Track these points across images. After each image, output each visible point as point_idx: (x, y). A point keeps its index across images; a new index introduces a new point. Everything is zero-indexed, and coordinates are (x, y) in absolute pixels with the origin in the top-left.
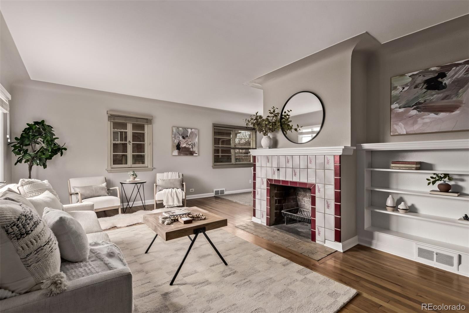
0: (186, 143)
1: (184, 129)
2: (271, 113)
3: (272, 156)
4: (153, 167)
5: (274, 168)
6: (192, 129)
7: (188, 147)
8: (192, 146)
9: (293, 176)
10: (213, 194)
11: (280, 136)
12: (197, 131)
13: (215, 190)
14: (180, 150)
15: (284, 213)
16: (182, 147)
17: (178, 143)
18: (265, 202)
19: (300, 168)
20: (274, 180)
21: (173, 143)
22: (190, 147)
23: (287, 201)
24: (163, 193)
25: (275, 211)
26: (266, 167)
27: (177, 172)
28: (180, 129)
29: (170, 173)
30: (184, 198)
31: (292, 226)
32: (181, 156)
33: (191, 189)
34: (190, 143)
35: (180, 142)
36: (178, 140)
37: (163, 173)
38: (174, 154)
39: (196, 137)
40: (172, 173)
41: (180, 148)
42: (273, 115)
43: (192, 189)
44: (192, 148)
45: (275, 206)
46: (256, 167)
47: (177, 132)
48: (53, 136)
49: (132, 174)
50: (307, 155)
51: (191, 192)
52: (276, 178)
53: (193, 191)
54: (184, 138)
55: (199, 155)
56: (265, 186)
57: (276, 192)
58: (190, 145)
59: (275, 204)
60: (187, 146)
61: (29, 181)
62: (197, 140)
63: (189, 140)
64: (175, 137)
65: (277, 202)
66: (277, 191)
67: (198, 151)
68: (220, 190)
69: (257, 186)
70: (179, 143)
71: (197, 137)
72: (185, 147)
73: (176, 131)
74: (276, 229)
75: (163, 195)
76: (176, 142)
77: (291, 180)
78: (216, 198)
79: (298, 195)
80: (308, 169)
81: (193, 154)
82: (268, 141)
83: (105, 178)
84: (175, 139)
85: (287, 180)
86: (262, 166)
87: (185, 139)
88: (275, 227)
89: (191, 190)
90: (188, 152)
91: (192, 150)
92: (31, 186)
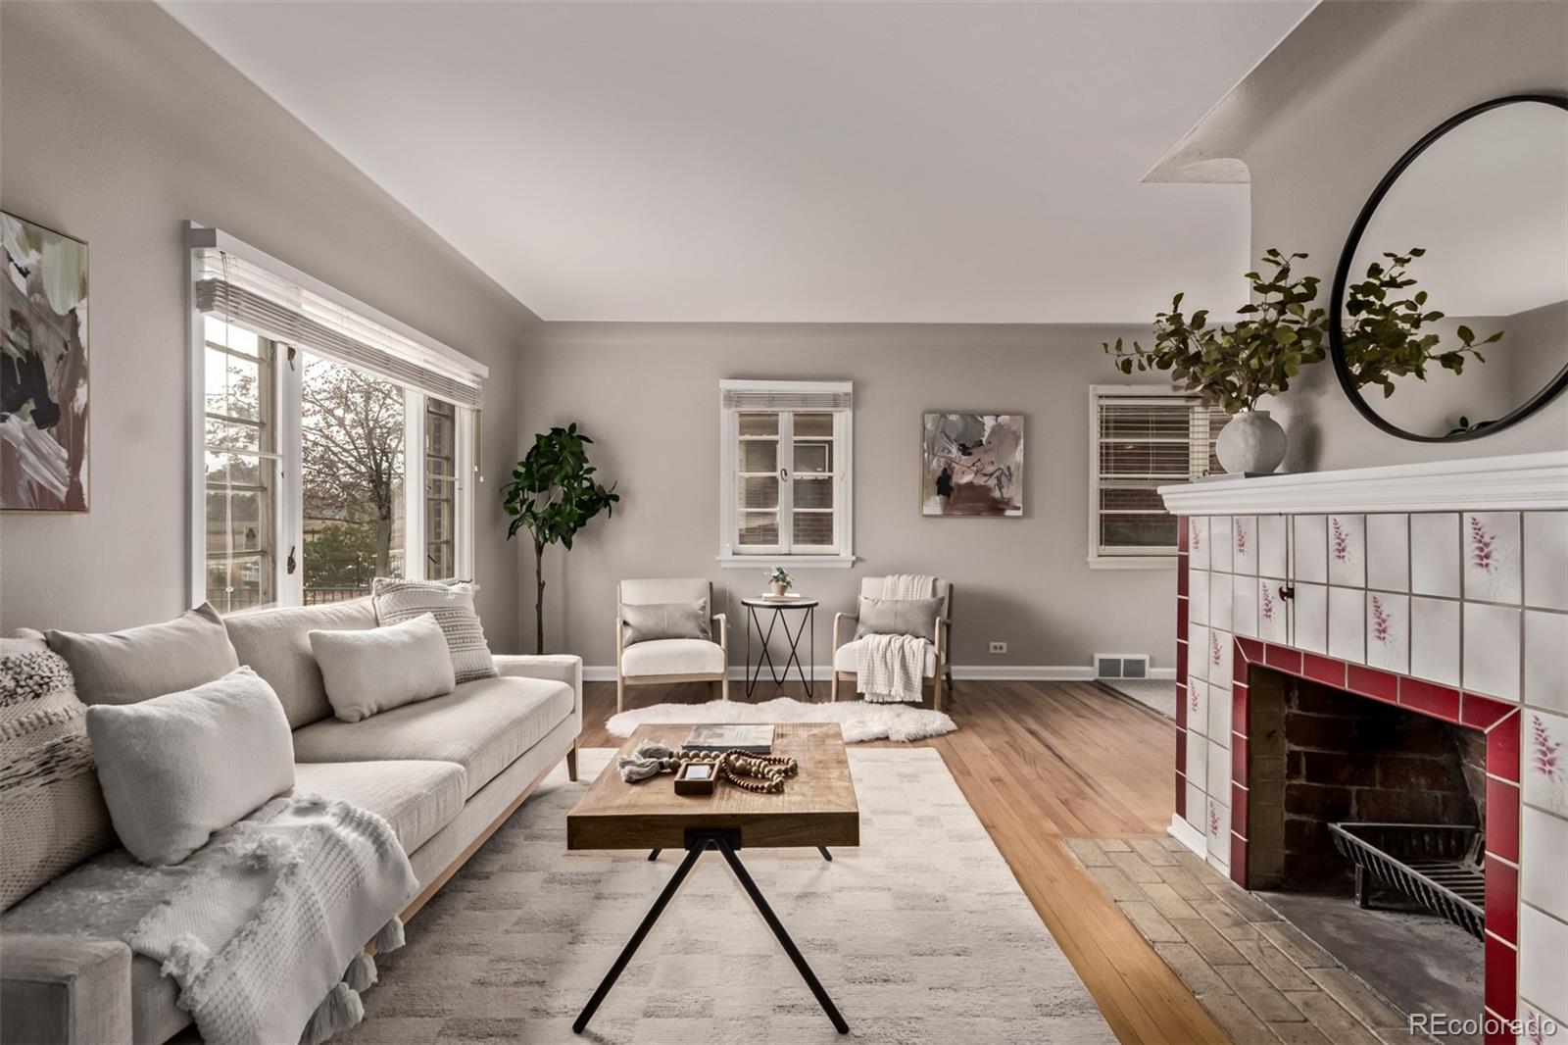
0: (974, 468)
1: (968, 419)
2: (1261, 289)
3: (1258, 515)
4: (853, 554)
5: (1267, 581)
6: (998, 416)
7: (982, 483)
8: (999, 479)
9: (1371, 635)
10: (1090, 673)
11: (1332, 407)
12: (1022, 423)
13: (1098, 656)
14: (949, 496)
15: (1343, 839)
16: (959, 485)
17: (945, 470)
18: (1227, 755)
19: (1414, 592)
20: (1268, 645)
21: (926, 472)
22: (992, 482)
23: (1378, 775)
24: (857, 648)
25: (1287, 816)
26: (1233, 574)
27: (928, 575)
28: (953, 418)
29: (904, 579)
30: (931, 674)
31: (1401, 931)
32: (957, 516)
33: (995, 644)
34: (990, 469)
35: (950, 465)
36: (943, 460)
37: (884, 576)
38: (927, 511)
39: (1017, 445)
40: (910, 578)
41: (952, 488)
42: (1276, 297)
43: (998, 644)
44: (1000, 487)
45: (1289, 788)
46: (1191, 573)
47: (940, 430)
48: (584, 465)
49: (775, 577)
50: (1461, 512)
51: (992, 654)
52: (1279, 639)
53: (1004, 650)
54: (965, 450)
55: (1027, 513)
56: (1225, 672)
57: (1295, 711)
58: (991, 475)
59: (1289, 777)
60: (981, 481)
61: (391, 584)
62: (1019, 456)
63: (986, 458)
64: (933, 450)
65: (1304, 771)
66: (1300, 708)
67: (1026, 499)
68: (1122, 657)
69: (1193, 668)
70: (949, 472)
71: (1021, 446)
72: (971, 483)
73: (937, 428)
74: (1274, 918)
75: (858, 655)
76: (937, 465)
77: (1358, 659)
78: (1101, 688)
79: (1466, 753)
80: (1466, 604)
81: (1003, 510)
82: (1251, 441)
83: (711, 584)
84: (931, 456)
85: (1335, 653)
86: (1213, 568)
87: (970, 454)
88: (1277, 903)
89: (995, 648)
90: (981, 504)
91: (997, 494)
92: (394, 598)
